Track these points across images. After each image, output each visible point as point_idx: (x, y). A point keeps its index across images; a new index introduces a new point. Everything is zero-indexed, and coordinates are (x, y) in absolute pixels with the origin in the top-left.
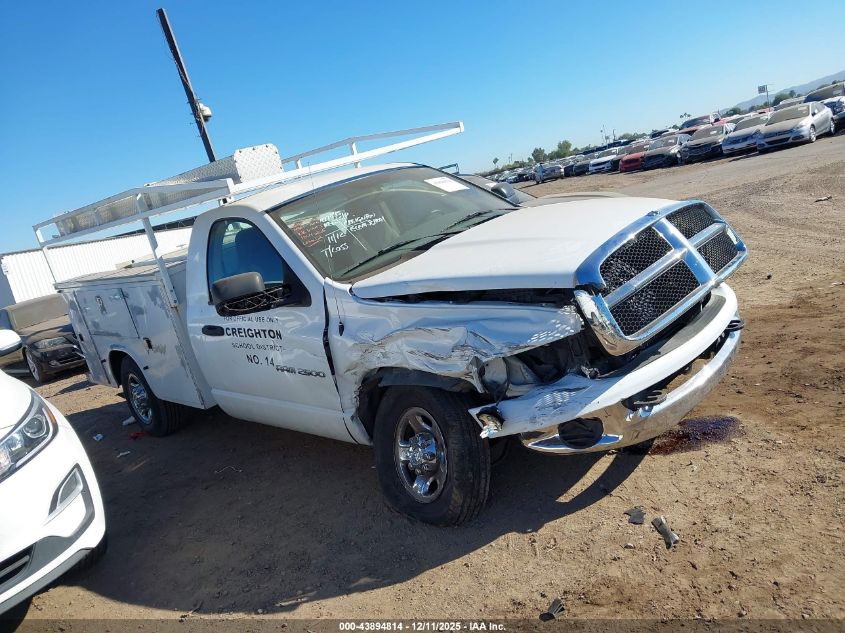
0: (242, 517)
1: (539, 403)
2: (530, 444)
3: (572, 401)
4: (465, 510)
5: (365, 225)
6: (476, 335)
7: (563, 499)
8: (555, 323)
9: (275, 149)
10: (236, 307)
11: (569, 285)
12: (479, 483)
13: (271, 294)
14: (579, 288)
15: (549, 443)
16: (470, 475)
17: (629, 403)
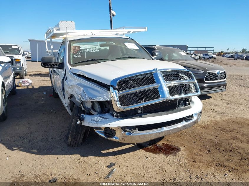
0: (28, 124)
1: (93, 119)
2: (96, 131)
3: (102, 121)
4: (72, 143)
5: (91, 51)
6: (84, 92)
7: (103, 152)
8: (105, 95)
9: (74, 23)
10: (45, 65)
11: (109, 84)
12: (77, 137)
13: (55, 64)
14: (111, 86)
15: (101, 132)
16: (75, 133)
17: (124, 129)
